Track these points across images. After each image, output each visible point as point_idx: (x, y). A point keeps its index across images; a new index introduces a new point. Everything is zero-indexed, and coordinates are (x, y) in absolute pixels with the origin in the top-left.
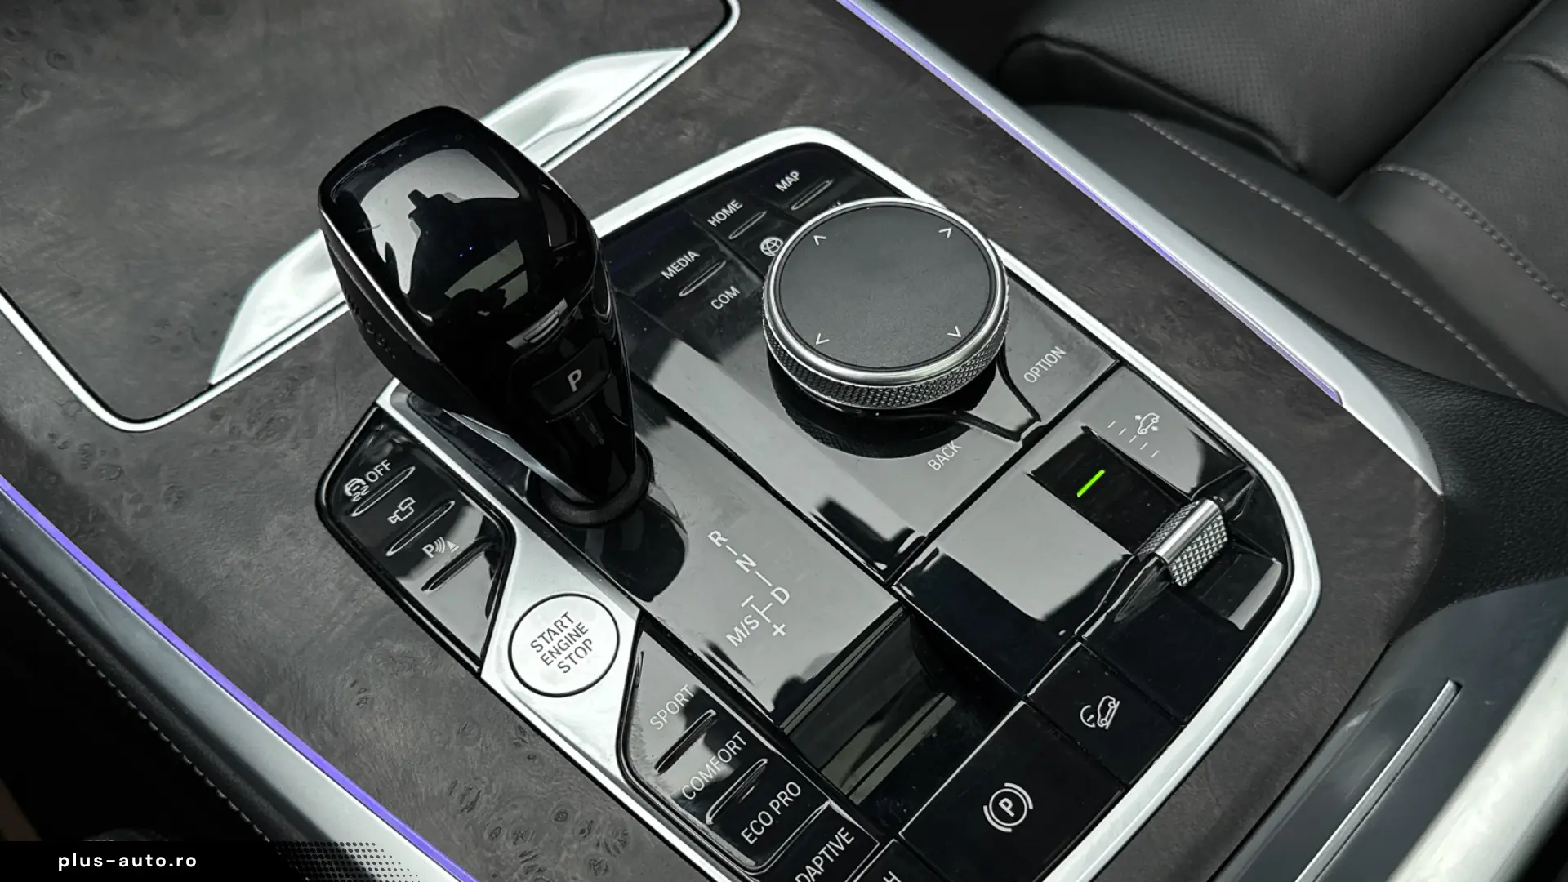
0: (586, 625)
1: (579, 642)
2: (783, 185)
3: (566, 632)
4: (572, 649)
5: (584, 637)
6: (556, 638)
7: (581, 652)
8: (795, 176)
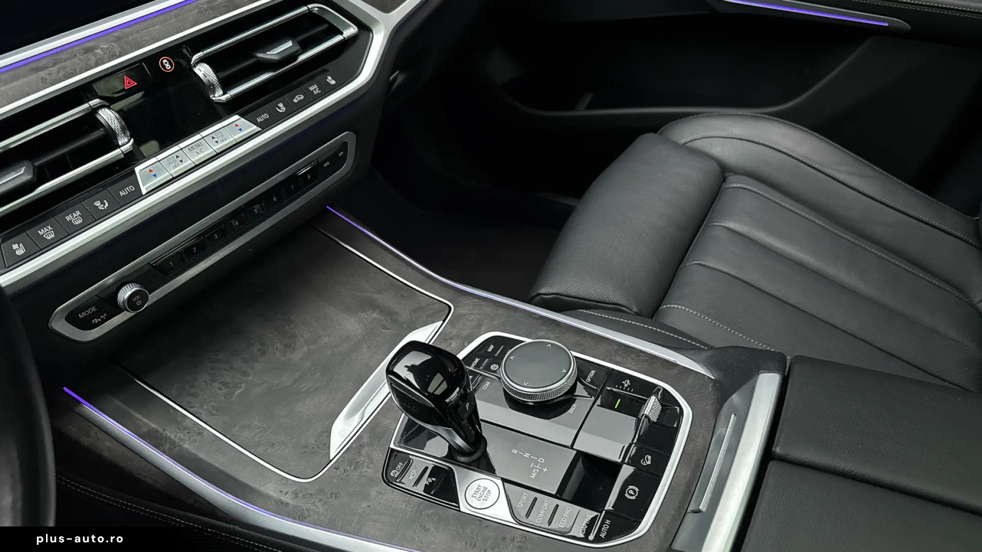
0: (486, 486)
1: (486, 492)
2: (490, 350)
3: (481, 490)
4: (485, 494)
5: (487, 490)
6: (479, 493)
7: (488, 494)
8: (492, 347)
